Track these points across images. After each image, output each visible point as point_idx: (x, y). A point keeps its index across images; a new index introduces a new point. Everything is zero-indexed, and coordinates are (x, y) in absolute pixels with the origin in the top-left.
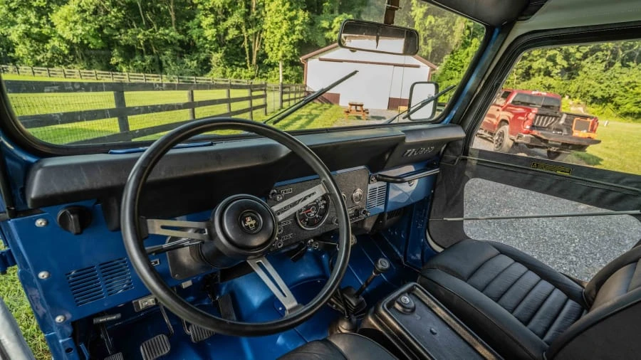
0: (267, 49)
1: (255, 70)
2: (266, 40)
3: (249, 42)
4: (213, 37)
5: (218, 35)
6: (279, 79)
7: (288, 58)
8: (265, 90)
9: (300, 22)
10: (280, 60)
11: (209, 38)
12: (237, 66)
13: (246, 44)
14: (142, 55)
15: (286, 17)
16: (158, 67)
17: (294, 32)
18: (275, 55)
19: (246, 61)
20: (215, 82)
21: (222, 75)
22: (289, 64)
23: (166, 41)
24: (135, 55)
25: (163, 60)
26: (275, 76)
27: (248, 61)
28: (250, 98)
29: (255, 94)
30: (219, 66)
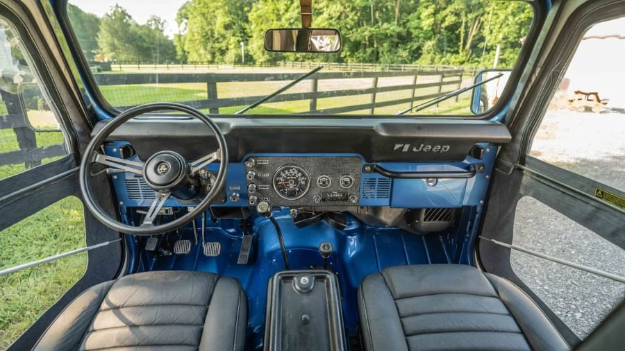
0: (486, 32)
1: (467, 55)
2: (486, 23)
3: (466, 27)
4: (429, 26)
5: (435, 24)
6: (493, 64)
7: (510, 40)
8: (461, 76)
10: (499, 43)
11: (425, 28)
12: (447, 52)
13: (462, 29)
14: (365, 48)
16: (375, 58)
18: (494, 38)
19: (458, 47)
20: (422, 69)
21: (430, 62)
22: (509, 45)
23: (387, 34)
24: (360, 48)
25: (380, 51)
26: (489, 61)
27: (461, 47)
28: (440, 84)
29: (445, 80)
30: (429, 53)
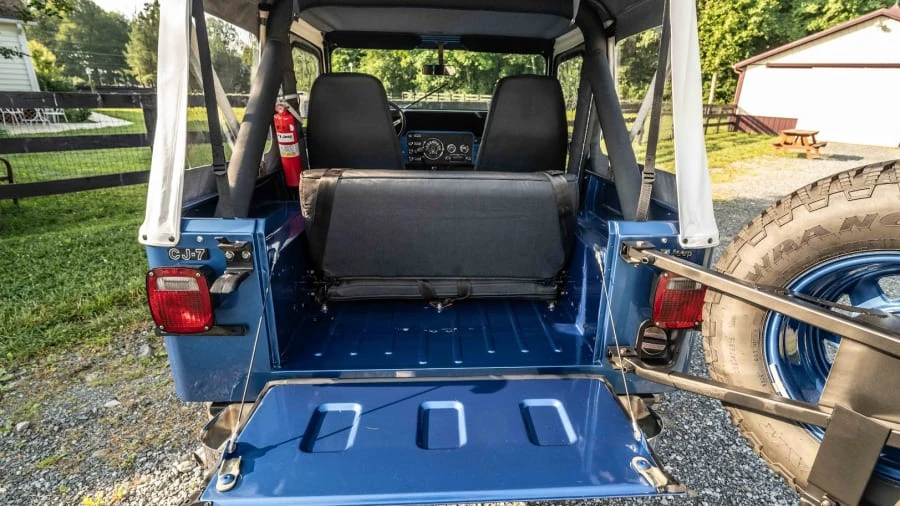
9: (759, 10)
10: (715, 70)
15: (736, 6)
17: (745, 27)
18: (707, 63)
